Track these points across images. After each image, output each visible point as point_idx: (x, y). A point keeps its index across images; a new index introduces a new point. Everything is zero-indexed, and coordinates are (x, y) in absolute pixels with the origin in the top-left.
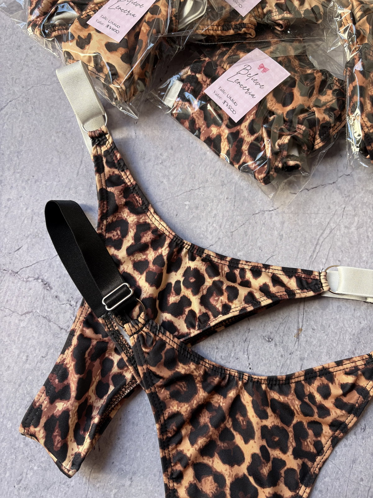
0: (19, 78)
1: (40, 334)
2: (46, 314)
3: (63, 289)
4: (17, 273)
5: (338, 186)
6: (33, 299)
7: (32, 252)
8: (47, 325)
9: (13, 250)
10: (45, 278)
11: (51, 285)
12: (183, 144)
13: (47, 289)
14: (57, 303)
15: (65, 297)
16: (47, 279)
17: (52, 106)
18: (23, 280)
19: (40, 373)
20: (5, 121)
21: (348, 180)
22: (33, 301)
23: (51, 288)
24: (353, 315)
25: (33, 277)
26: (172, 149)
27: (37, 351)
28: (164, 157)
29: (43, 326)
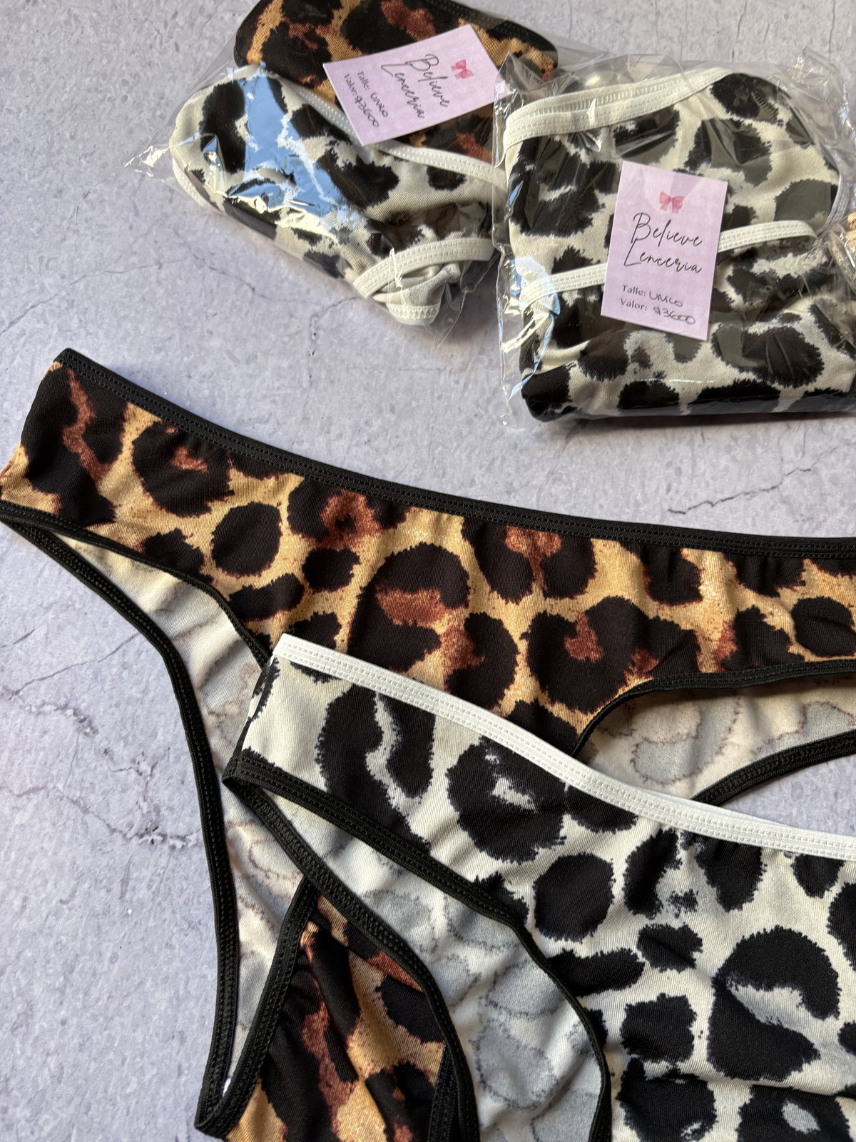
0: (56, 259)
1: (60, 844)
2: (78, 794)
3: (124, 733)
4: (17, 693)
5: (785, 494)
6: (50, 757)
7: (55, 643)
8: (80, 821)
9: (13, 638)
10: (83, 706)
11: (96, 723)
12: (417, 400)
13: (86, 734)
14: (106, 767)
15: (126, 752)
16: (88, 708)
17: (125, 317)
18: (30, 712)
19: (52, 942)
20: (17, 349)
21: (807, 482)
22: (49, 762)
23: (95, 731)
24: (832, 808)
25: (55, 704)
26: (392, 410)
27: (50, 886)
28: (374, 429)
29: (70, 823)
